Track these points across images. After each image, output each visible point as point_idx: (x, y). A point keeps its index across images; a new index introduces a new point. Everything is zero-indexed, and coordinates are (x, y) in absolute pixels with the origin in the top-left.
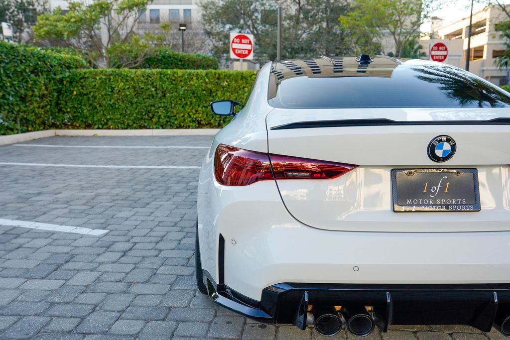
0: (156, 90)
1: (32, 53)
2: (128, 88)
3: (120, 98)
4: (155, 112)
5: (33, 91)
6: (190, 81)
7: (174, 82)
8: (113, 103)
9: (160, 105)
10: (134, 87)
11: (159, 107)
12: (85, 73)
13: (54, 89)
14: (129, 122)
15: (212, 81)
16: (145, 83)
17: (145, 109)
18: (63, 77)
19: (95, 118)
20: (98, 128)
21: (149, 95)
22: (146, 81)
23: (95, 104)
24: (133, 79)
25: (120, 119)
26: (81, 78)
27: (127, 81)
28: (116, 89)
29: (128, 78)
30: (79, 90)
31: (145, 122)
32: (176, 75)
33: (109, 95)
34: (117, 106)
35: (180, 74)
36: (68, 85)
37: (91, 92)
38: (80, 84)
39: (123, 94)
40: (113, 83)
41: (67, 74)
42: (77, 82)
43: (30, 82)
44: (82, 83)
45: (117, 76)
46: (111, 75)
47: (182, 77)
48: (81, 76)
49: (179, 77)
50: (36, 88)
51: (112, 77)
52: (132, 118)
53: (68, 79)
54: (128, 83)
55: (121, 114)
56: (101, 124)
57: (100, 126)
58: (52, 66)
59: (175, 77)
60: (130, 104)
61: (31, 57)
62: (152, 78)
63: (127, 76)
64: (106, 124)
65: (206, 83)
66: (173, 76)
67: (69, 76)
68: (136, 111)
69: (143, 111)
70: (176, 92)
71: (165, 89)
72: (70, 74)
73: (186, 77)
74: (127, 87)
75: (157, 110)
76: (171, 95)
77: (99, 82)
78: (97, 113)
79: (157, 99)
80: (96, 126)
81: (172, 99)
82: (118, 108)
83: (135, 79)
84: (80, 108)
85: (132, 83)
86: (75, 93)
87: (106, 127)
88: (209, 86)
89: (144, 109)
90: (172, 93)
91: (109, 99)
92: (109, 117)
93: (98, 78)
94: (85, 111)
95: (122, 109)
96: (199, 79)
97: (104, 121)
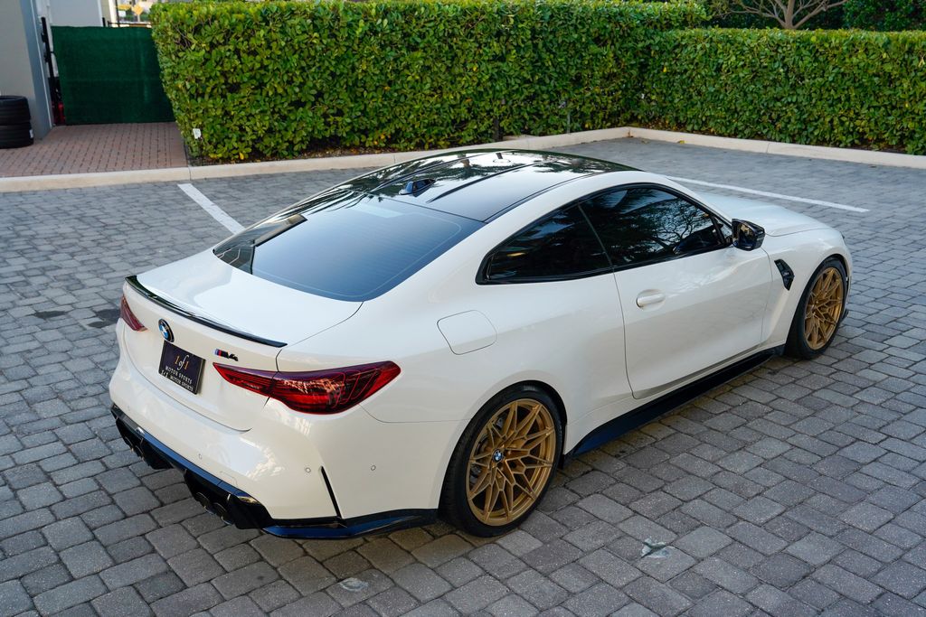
0: (787, 72)
1: (595, 13)
2: (743, 66)
3: (729, 82)
4: (782, 111)
5: (593, 70)
6: (851, 56)
7: (821, 59)
8: (717, 91)
9: (790, 100)
10: (753, 65)
11: (789, 103)
12: (683, 38)
13: (632, 65)
14: (739, 124)
15: (895, 57)
16: (772, 57)
17: (765, 104)
18: (651, 44)
19: (688, 113)
20: (692, 131)
21: (774, 80)
22: (773, 54)
23: (691, 90)
24: (751, 50)
25: (725, 118)
26: (675, 47)
27: (742, 53)
28: (724, 66)
29: (745, 49)
30: (671, 65)
31: (765, 128)
32: (827, 45)
33: (712, 76)
34: (721, 97)
35: (834, 42)
36: (657, 57)
37: (686, 71)
38: (674, 55)
39: (733, 76)
40: (721, 56)
41: (657, 39)
42: (669, 53)
43: (587, 58)
44: (676, 54)
45: (728, 44)
46: (720, 42)
47: (837, 49)
48: (676, 44)
49: (832, 49)
50: (597, 65)
51: (720, 46)
52: (744, 118)
53: (657, 48)
54: (743, 58)
55: (729, 109)
56: (697, 123)
57: (696, 128)
58: (632, 29)
59: (826, 48)
60: (742, 93)
61: (592, 20)
62: (785, 49)
63: (744, 44)
64: (705, 123)
65: (883, 62)
66: (822, 45)
67: (660, 42)
68: (751, 107)
69: (762, 107)
70: (822, 77)
71: (802, 70)
72: (662, 40)
73: (845, 48)
74: (742, 63)
75: (784, 108)
76: (812, 82)
77: (701, 53)
78: (693, 105)
79: (787, 88)
80: (689, 128)
81: (814, 89)
82: (723, 99)
83: (755, 49)
84: (670, 94)
85: (751, 57)
86: (665, 70)
87: (704, 129)
88: (888, 68)
89: (763, 105)
90: (815, 78)
91: (712, 83)
92: (708, 114)
93: (699, 47)
94: (676, 101)
95: (730, 102)
96: (871, 52)
97: (701, 119)
